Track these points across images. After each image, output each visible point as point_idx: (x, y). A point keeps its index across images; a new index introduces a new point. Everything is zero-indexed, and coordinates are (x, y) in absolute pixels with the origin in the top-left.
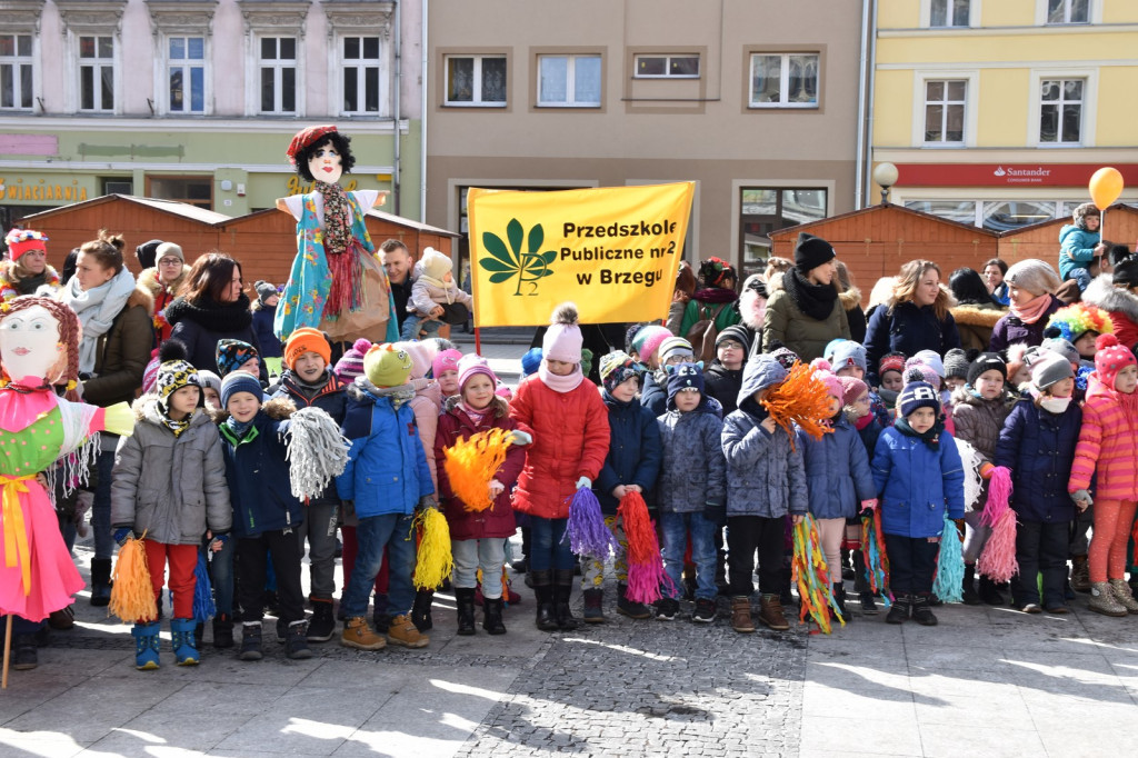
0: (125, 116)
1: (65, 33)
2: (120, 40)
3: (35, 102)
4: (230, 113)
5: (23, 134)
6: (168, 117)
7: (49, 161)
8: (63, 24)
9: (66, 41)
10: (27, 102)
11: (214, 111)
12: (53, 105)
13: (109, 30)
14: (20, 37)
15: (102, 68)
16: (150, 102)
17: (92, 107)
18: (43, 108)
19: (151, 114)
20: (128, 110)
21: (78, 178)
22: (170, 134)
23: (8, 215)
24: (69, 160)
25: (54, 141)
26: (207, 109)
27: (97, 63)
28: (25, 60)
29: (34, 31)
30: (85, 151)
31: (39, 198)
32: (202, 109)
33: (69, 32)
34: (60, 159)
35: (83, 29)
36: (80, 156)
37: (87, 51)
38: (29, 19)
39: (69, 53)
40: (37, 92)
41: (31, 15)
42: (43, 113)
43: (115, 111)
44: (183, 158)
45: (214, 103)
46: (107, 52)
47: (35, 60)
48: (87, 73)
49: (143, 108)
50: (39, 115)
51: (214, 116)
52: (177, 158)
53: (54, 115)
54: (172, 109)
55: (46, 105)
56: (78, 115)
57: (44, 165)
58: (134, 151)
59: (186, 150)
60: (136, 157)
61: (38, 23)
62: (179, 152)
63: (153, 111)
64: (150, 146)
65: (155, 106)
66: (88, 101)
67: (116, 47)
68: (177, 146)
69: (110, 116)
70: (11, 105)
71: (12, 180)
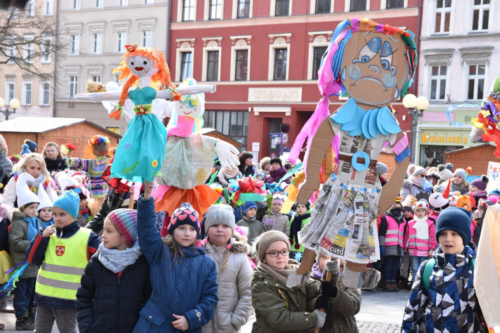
1: (463, 64)
2: (489, 66)
3: (446, 97)
5: (439, 112)
7: (450, 125)
8: (462, 60)
9: (463, 68)
10: (442, 97)
12: (454, 98)
13: (484, 62)
14: (441, 67)
15: (479, 80)
17: (472, 98)
18: (449, 100)
21: (463, 133)
23: (429, 150)
25: (453, 115)
27: (476, 78)
28: (443, 77)
29: (448, 64)
30: (468, 120)
31: (444, 142)
33: (465, 63)
35: (471, 62)
36: (465, 122)
37: (472, 71)
38: (446, 58)
39: (464, 73)
40: (447, 92)
41: (448, 56)
42: (449, 102)
46: (482, 72)
47: (447, 77)
48: (471, 82)
50: (447, 103)
53: (455, 103)
55: (451, 98)
56: (465, 102)
57: (446, 126)
61: (450, 60)
66: (471, 96)
67: (487, 69)
70: (435, 99)
71: (432, 134)
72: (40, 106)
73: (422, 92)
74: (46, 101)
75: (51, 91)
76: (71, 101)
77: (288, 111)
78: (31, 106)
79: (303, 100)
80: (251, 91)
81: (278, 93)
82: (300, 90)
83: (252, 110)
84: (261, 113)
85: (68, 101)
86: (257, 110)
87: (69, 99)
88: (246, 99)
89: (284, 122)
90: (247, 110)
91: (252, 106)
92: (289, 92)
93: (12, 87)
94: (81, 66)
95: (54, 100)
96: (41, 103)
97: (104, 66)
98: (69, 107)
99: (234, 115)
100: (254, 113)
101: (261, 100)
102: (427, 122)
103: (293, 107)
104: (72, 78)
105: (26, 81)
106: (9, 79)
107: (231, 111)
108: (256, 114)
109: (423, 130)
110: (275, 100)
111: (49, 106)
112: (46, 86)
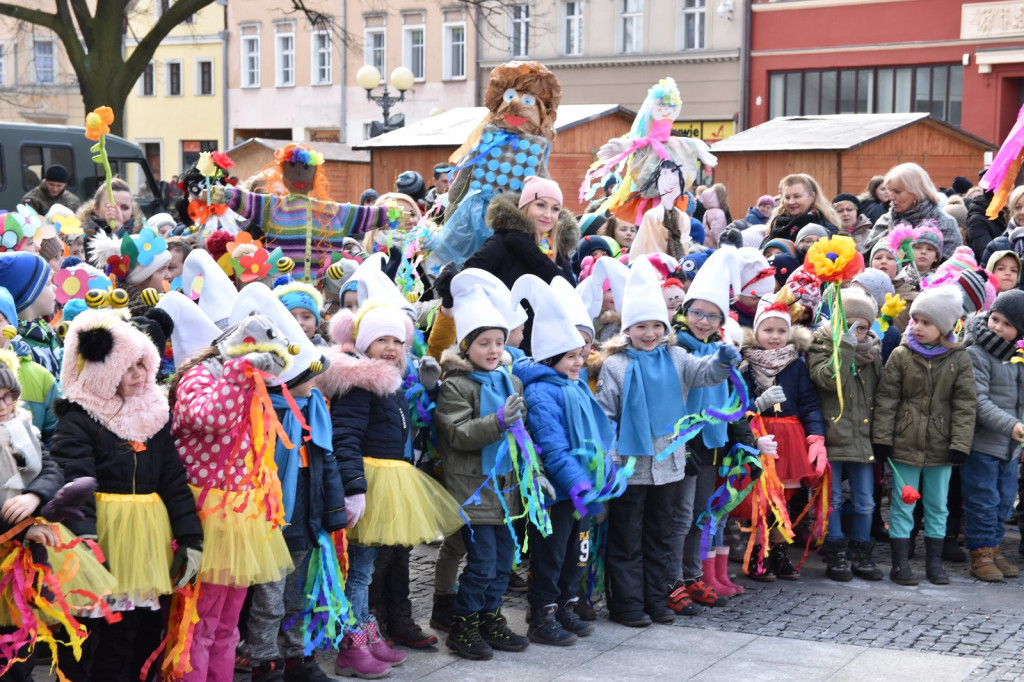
72: (445, 82)
74: (458, 68)
75: (468, 43)
78: (424, 83)
80: (969, 11)
83: (972, 59)
84: (994, 67)
86: (985, 60)
88: (955, 30)
90: (960, 63)
91: (973, 48)
93: (378, 39)
95: (478, 64)
96: (447, 74)
99: (923, 76)
100: (977, 66)
101: (996, 32)
104: (517, 11)
105: (411, 24)
106: (372, 21)
107: (914, 67)
108: (983, 70)
111: (465, 81)
112: (457, 34)
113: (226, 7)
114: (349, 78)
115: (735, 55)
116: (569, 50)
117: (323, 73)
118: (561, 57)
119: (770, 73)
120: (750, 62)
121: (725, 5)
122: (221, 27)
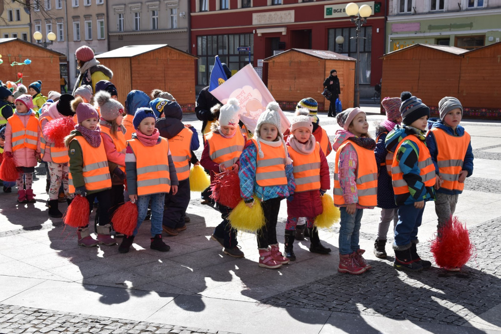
0: (448, 11)
3: (412, 9)
4: (495, 6)
5: (406, 23)
6: (467, 10)
7: (416, 33)
10: (409, 10)
11: (488, 5)
12: (419, 10)
16: (459, 5)
17: (435, 9)
18: (415, 11)
19: (460, 10)
20: (450, 9)
21: (427, 40)
22: (467, 18)
24: (424, 32)
25: (419, 25)
26: (485, 5)
30: (431, 28)
32: (482, 5)
34: (421, 32)
36: (429, 30)
40: (413, 5)
42: (415, 13)
43: (444, 10)
44: (472, 28)
45: (488, 2)
49: (456, 7)
50: (413, 14)
51: (488, 8)
52: (469, 28)
53: (420, 14)
54: (469, 6)
55: (416, 10)
56: (429, 13)
57: (413, 35)
58: (451, 27)
59: (474, 24)
60: (452, 29)
62: (470, 26)
63: (460, 8)
64: (458, 24)
65: (461, 6)
66: (433, 6)
68: (469, 23)
69: (442, 12)
70: (404, 11)
71: (402, 42)
72: (99, 40)
73: (392, 6)
74: (102, 36)
75: (105, 26)
76: (120, 34)
77: (283, 31)
78: (92, 40)
79: (296, 20)
80: (255, 16)
81: (276, 16)
82: (293, 12)
83: (256, 31)
84: (263, 34)
85: (118, 34)
86: (260, 32)
87: (119, 32)
88: (251, 23)
89: (281, 40)
90: (252, 33)
91: (256, 28)
92: (285, 14)
93: (78, 25)
94: (125, 5)
95: (108, 34)
96: (99, 37)
97: (141, 3)
98: (119, 39)
99: (242, 37)
100: (257, 34)
101: (263, 22)
102: (397, 33)
103: (288, 27)
104: (120, 15)
105: (87, 20)
106: (75, 19)
107: (239, 34)
108: (259, 35)
109: (393, 40)
110: (274, 22)
111: (105, 39)
112: (102, 23)
113: (30, 15)
114: (69, 39)
115: (186, 30)
116: (137, 29)
117: (61, 37)
118: (134, 31)
119: (197, 36)
120: (191, 33)
121: (182, 13)
122: (29, 22)
